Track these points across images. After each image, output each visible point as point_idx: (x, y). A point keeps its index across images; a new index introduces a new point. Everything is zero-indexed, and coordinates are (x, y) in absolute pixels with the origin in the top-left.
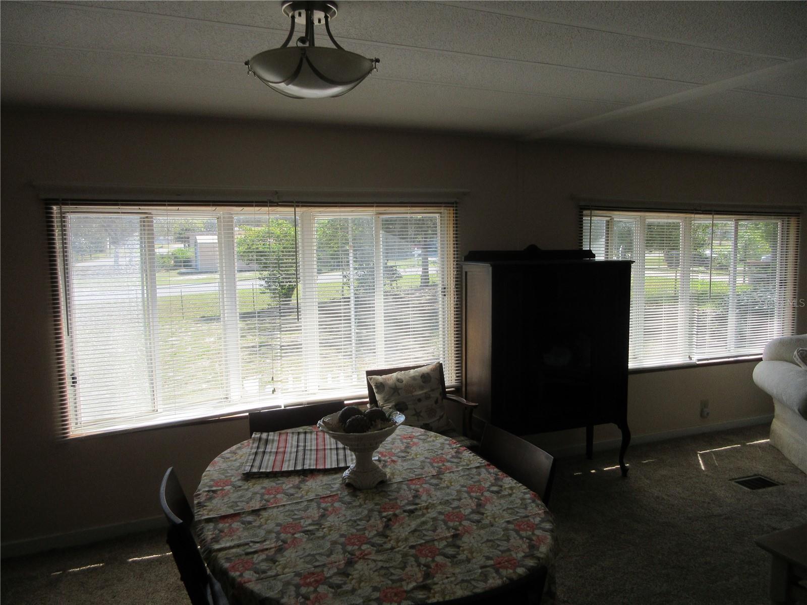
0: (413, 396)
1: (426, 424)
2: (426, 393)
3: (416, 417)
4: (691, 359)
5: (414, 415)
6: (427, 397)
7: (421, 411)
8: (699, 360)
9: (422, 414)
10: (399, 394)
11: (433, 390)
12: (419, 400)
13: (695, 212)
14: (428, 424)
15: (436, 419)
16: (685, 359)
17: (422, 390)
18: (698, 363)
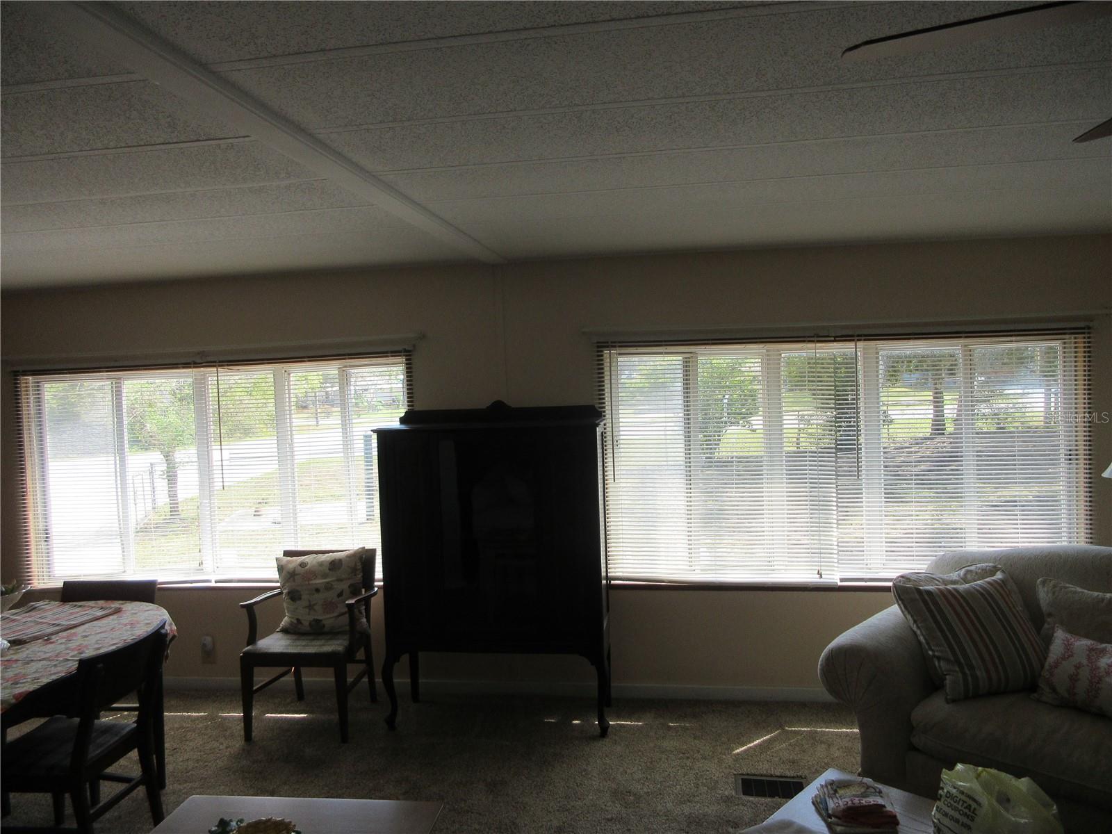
0: (309, 584)
1: (317, 620)
2: (328, 583)
3: (307, 610)
4: (821, 577)
5: (306, 607)
6: (328, 587)
7: (316, 604)
8: (842, 580)
9: (316, 607)
10: (294, 581)
11: (340, 580)
12: (317, 590)
13: (816, 339)
14: (321, 621)
15: (332, 615)
16: (811, 576)
17: (325, 578)
18: (840, 584)
